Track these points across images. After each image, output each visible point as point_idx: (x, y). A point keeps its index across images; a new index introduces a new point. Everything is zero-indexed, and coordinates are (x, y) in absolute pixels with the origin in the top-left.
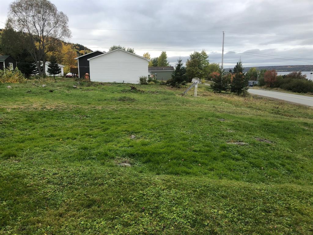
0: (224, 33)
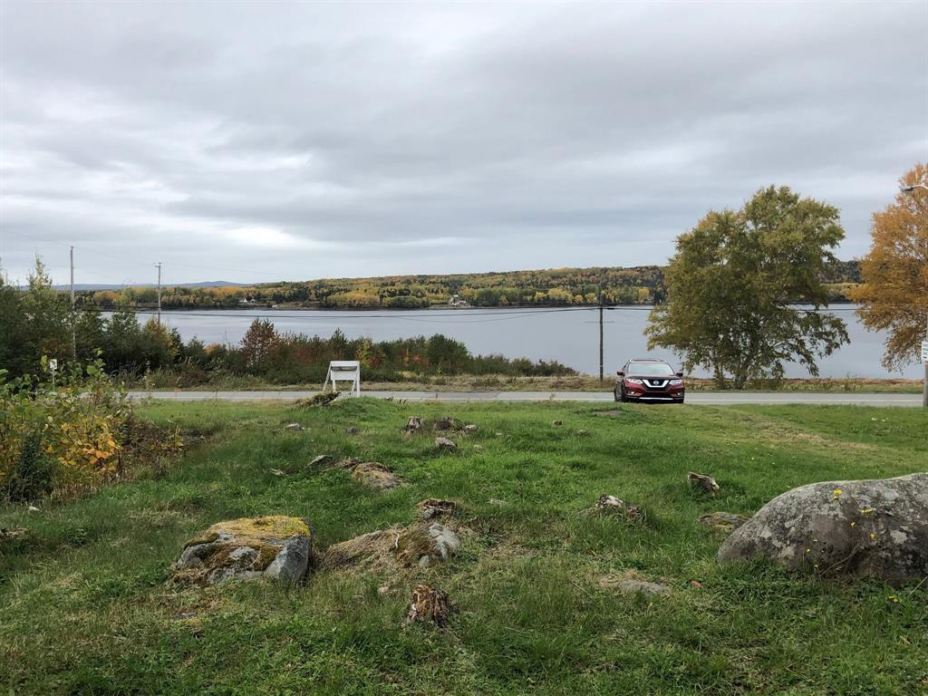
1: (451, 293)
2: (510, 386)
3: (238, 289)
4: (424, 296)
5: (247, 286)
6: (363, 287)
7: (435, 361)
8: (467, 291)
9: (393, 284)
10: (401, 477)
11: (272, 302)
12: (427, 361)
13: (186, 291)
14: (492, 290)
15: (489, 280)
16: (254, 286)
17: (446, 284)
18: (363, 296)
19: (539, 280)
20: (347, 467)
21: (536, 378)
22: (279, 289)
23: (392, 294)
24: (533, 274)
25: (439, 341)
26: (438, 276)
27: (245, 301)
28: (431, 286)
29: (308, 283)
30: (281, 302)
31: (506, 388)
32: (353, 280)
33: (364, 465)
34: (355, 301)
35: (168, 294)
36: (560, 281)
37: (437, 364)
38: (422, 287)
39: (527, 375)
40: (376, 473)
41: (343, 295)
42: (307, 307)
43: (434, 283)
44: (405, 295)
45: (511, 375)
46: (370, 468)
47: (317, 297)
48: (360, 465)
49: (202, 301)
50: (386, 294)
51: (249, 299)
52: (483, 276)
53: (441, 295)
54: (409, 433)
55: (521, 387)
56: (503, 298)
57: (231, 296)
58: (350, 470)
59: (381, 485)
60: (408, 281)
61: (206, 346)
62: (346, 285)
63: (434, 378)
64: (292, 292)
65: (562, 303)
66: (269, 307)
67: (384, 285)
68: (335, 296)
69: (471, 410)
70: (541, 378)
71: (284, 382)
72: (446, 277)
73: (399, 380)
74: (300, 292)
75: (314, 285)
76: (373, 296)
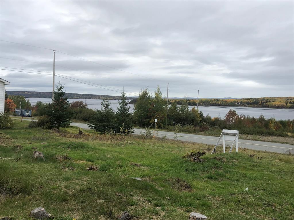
0: (54, 53)
3: (234, 100)
5: (238, 99)
6: (279, 100)
9: (291, 100)
11: (246, 105)
13: (218, 100)
16: (240, 99)
18: (279, 103)
22: (249, 100)
23: (291, 103)
27: (237, 104)
29: (259, 98)
30: (249, 105)
32: (276, 98)
34: (276, 105)
35: (212, 101)
41: (272, 103)
42: (259, 107)
47: (262, 103)
49: (223, 103)
50: (288, 103)
57: (232, 102)
62: (273, 99)
64: (253, 101)
67: (288, 100)
68: (268, 103)
73: (286, 137)
74: (256, 101)
75: (261, 99)
76: (283, 104)
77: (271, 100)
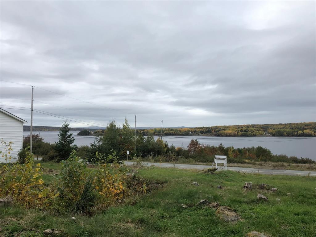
1: (265, 131)
2: (289, 168)
3: (188, 129)
4: (254, 132)
5: (191, 128)
6: (231, 129)
7: (258, 156)
8: (271, 130)
9: (242, 128)
10: (240, 215)
12: (255, 156)
13: (172, 129)
14: (280, 130)
15: (280, 127)
16: (194, 128)
17: (262, 128)
18: (231, 132)
19: (300, 127)
20: (214, 207)
21: (300, 164)
22: (202, 129)
23: (242, 131)
24: (297, 124)
25: (260, 149)
26: (259, 125)
27: (191, 133)
28: (257, 129)
29: (212, 127)
30: (203, 133)
31: (288, 168)
32: (228, 126)
33: (222, 207)
34: (228, 134)
35: (166, 130)
36: (308, 127)
37: (259, 157)
38: (253, 129)
39: (296, 163)
40: (227, 212)
41: (224, 131)
42: (211, 135)
43: (258, 127)
44: (247, 131)
45: (289, 163)
46: (224, 210)
47: (215, 132)
48: (220, 207)
49: (177, 133)
50: (240, 131)
51: (192, 132)
52: (277, 125)
53: (260, 132)
54: (245, 189)
55: (294, 168)
56: (285, 133)
57: (186, 131)
58: (215, 209)
59: (229, 219)
60: (248, 126)
61: (176, 148)
62: (225, 128)
63: (258, 163)
64: (206, 130)
65: (310, 136)
66: (199, 135)
67: (239, 128)
68: (221, 132)
69: (274, 179)
70: (302, 165)
71: (202, 161)
72: (262, 125)
73: (244, 163)
74: (209, 130)
75: (214, 128)
76: (235, 132)
77: (224, 129)
